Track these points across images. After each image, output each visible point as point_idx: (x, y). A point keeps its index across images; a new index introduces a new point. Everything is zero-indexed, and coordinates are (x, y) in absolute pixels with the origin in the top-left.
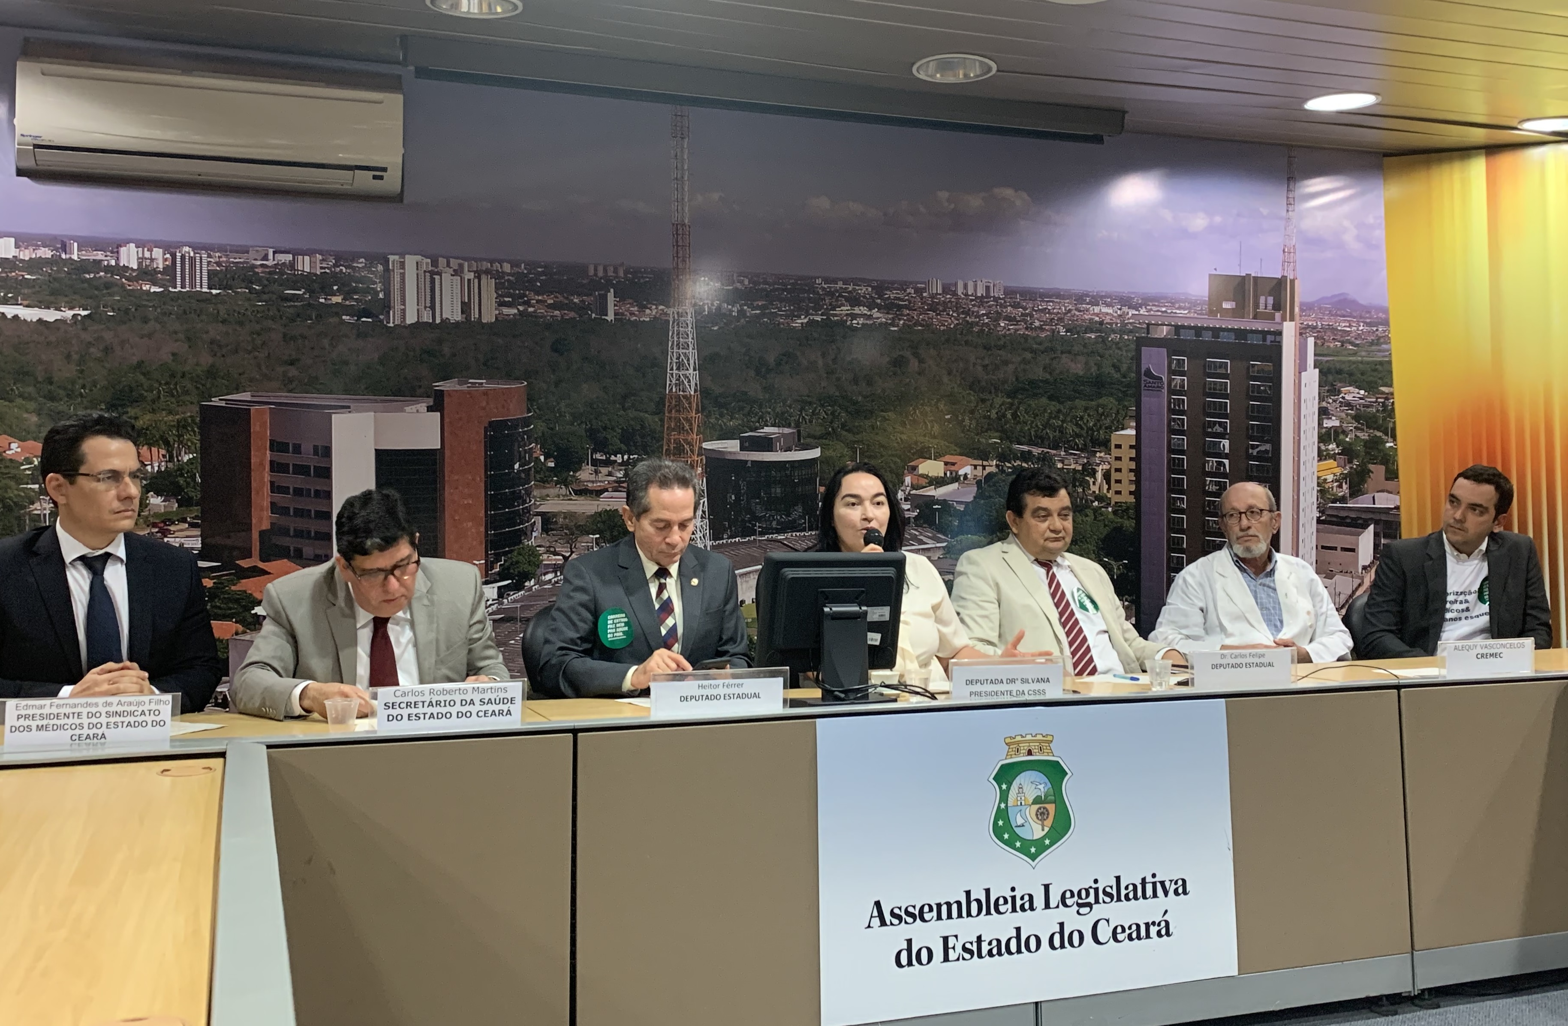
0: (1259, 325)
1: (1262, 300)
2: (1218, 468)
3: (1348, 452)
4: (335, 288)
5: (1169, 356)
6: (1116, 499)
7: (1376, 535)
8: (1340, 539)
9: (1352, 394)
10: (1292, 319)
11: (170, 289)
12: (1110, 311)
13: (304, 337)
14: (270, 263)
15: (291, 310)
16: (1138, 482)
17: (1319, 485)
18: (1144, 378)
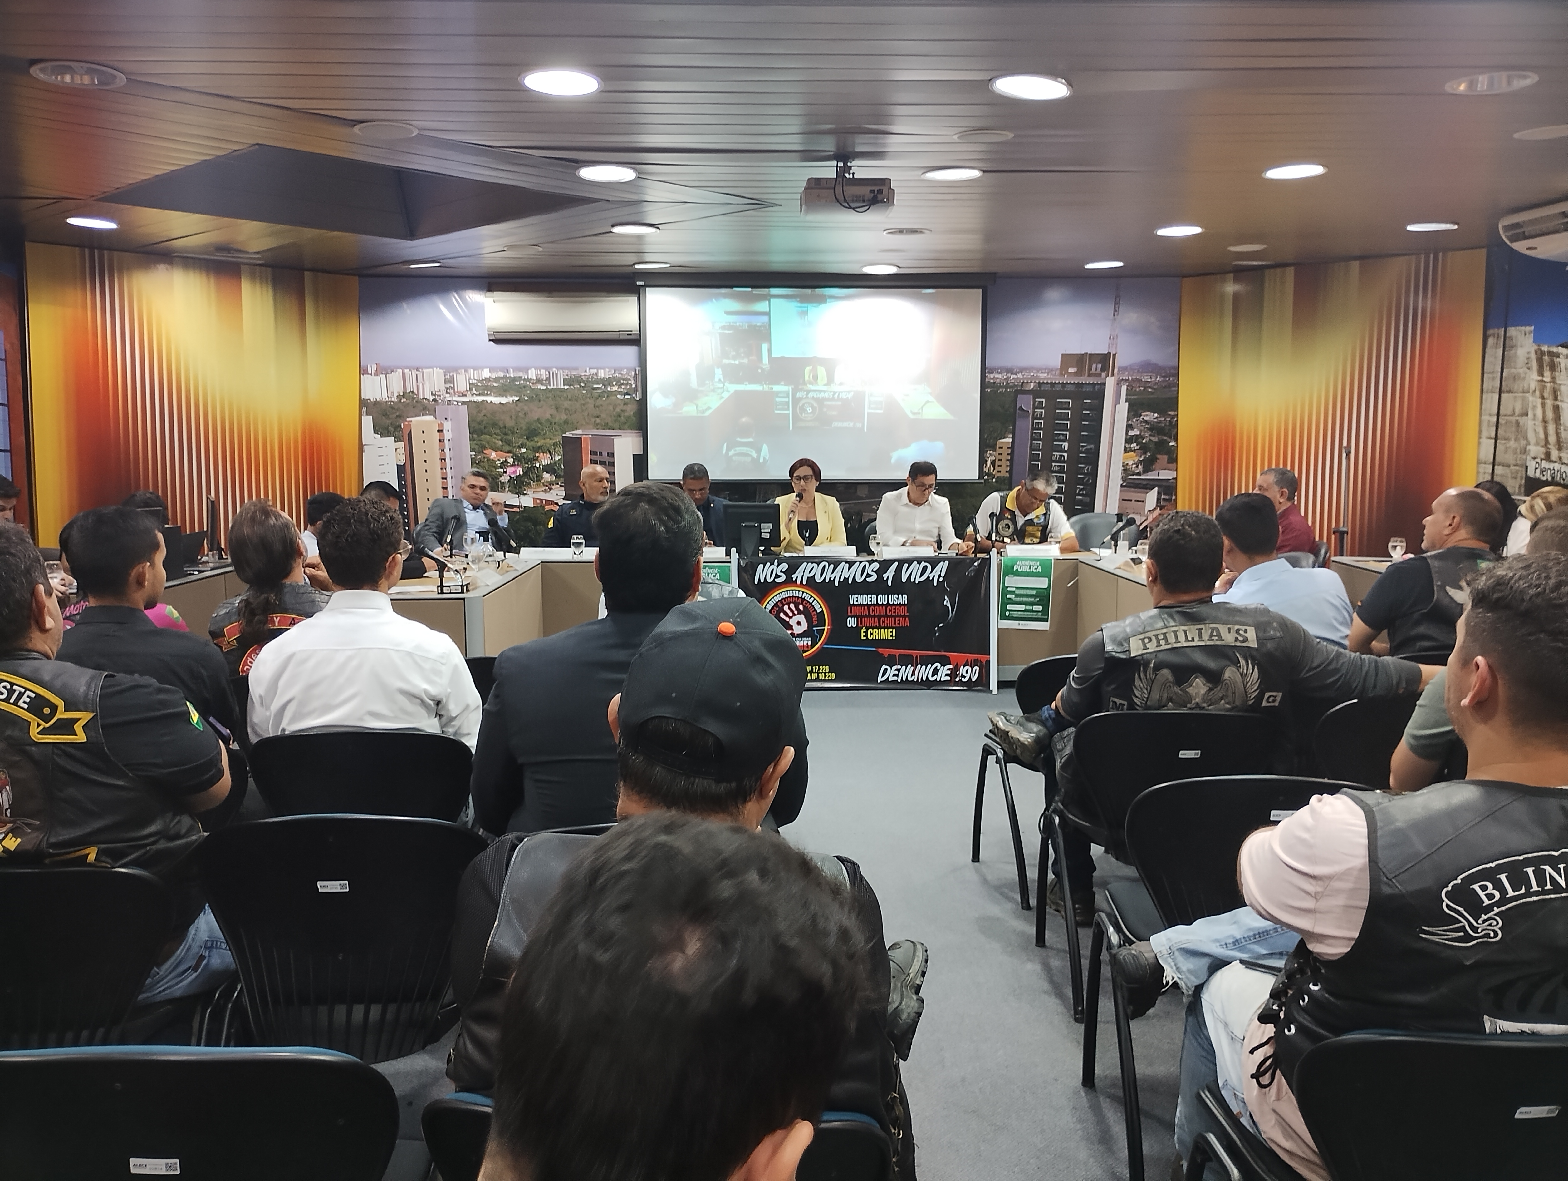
0: (1091, 380)
1: (1094, 366)
2: (1060, 458)
3: (1144, 448)
4: (614, 383)
5: (1034, 399)
6: (999, 475)
7: (1159, 493)
8: (1135, 495)
9: (1150, 416)
10: (1113, 375)
11: (549, 387)
12: (1000, 376)
13: (601, 405)
14: (588, 374)
15: (596, 394)
16: (1011, 466)
17: (1123, 466)
18: (1018, 411)
